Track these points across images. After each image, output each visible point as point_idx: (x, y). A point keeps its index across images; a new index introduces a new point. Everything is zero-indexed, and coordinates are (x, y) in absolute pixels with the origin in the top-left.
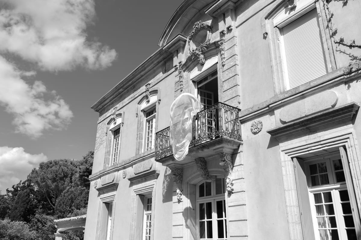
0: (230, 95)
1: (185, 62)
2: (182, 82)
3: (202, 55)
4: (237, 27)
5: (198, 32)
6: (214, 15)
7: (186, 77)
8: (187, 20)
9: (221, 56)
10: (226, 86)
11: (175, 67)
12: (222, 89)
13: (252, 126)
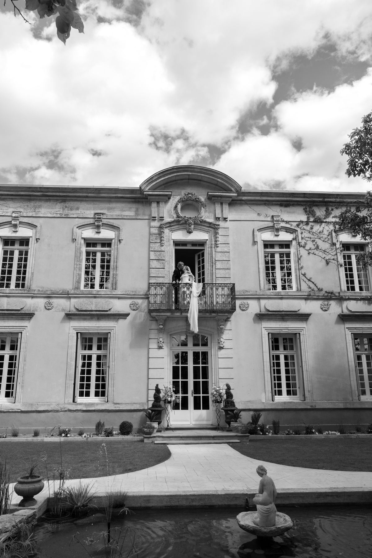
0: (223, 275)
1: (171, 221)
2: (164, 237)
3: (193, 225)
4: (230, 220)
5: (189, 200)
6: (213, 198)
7: (167, 234)
8: (174, 179)
9: (216, 238)
10: (219, 265)
11: (153, 217)
12: (215, 266)
13: (241, 305)
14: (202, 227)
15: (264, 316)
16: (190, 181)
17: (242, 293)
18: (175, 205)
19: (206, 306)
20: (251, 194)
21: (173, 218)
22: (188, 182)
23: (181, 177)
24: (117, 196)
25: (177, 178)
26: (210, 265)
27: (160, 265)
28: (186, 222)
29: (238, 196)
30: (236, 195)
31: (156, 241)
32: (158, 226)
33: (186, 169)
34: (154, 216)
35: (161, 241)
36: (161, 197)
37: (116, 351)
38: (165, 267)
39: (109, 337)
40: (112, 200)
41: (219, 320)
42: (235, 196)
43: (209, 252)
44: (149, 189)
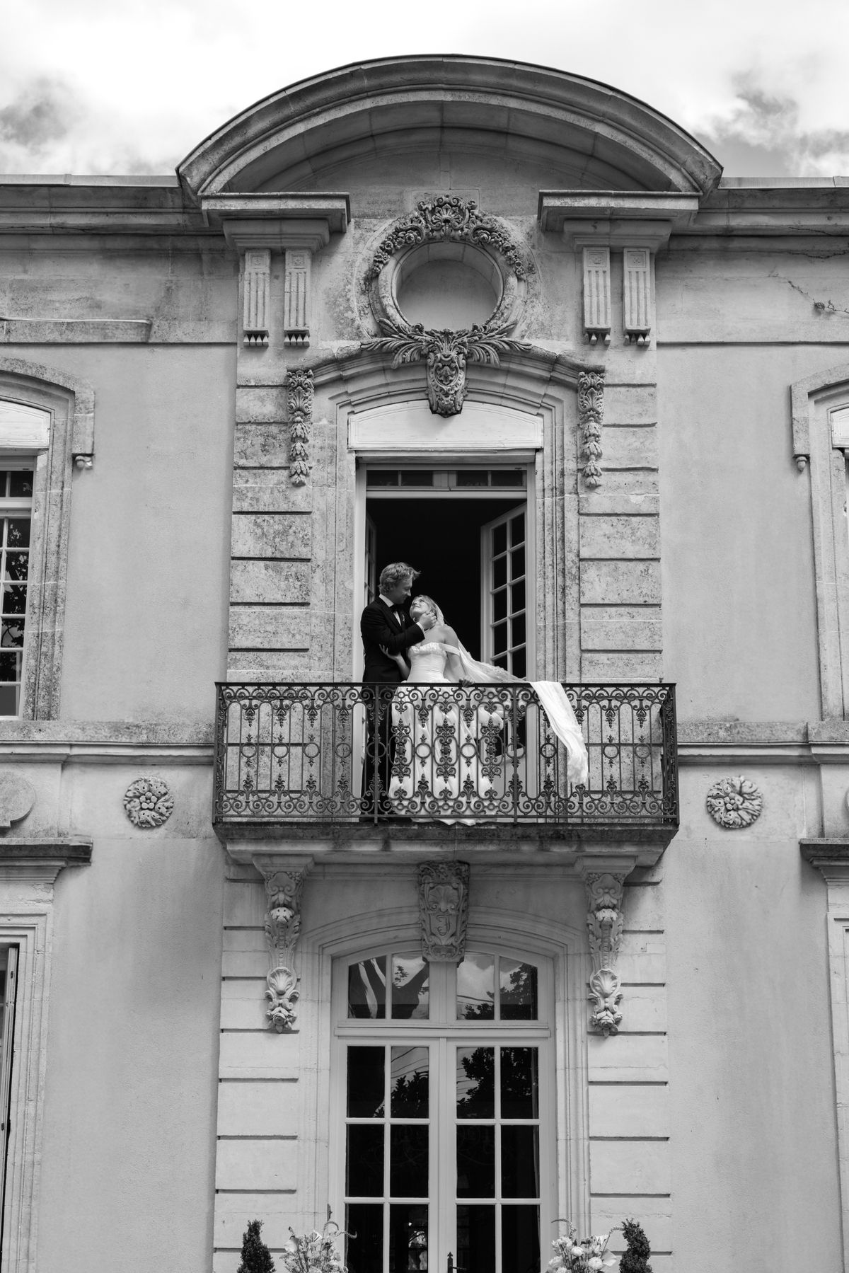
0: (621, 636)
1: (344, 353)
2: (305, 440)
3: (462, 375)
4: (659, 345)
5: (442, 240)
6: (569, 228)
7: (324, 422)
8: (363, 127)
9: (586, 438)
10: (597, 585)
11: (250, 334)
12: (575, 588)
13: (718, 797)
14: (511, 382)
15: (838, 858)
16: (452, 137)
17: (722, 733)
18: (365, 267)
19: (515, 804)
20: (776, 203)
21: (359, 335)
22: (441, 143)
23: (403, 120)
24: (62, 227)
25: (380, 123)
26: (549, 582)
27: (283, 585)
28: (426, 357)
29: (702, 211)
30: (692, 205)
31: (264, 460)
32: (279, 381)
33: (426, 75)
34: (253, 328)
35: (292, 459)
36: (289, 228)
37: (44, 1042)
38: (312, 600)
39: (11, 967)
40: (34, 246)
41: (588, 882)
42: (690, 213)
43: (548, 516)
44: (228, 187)
